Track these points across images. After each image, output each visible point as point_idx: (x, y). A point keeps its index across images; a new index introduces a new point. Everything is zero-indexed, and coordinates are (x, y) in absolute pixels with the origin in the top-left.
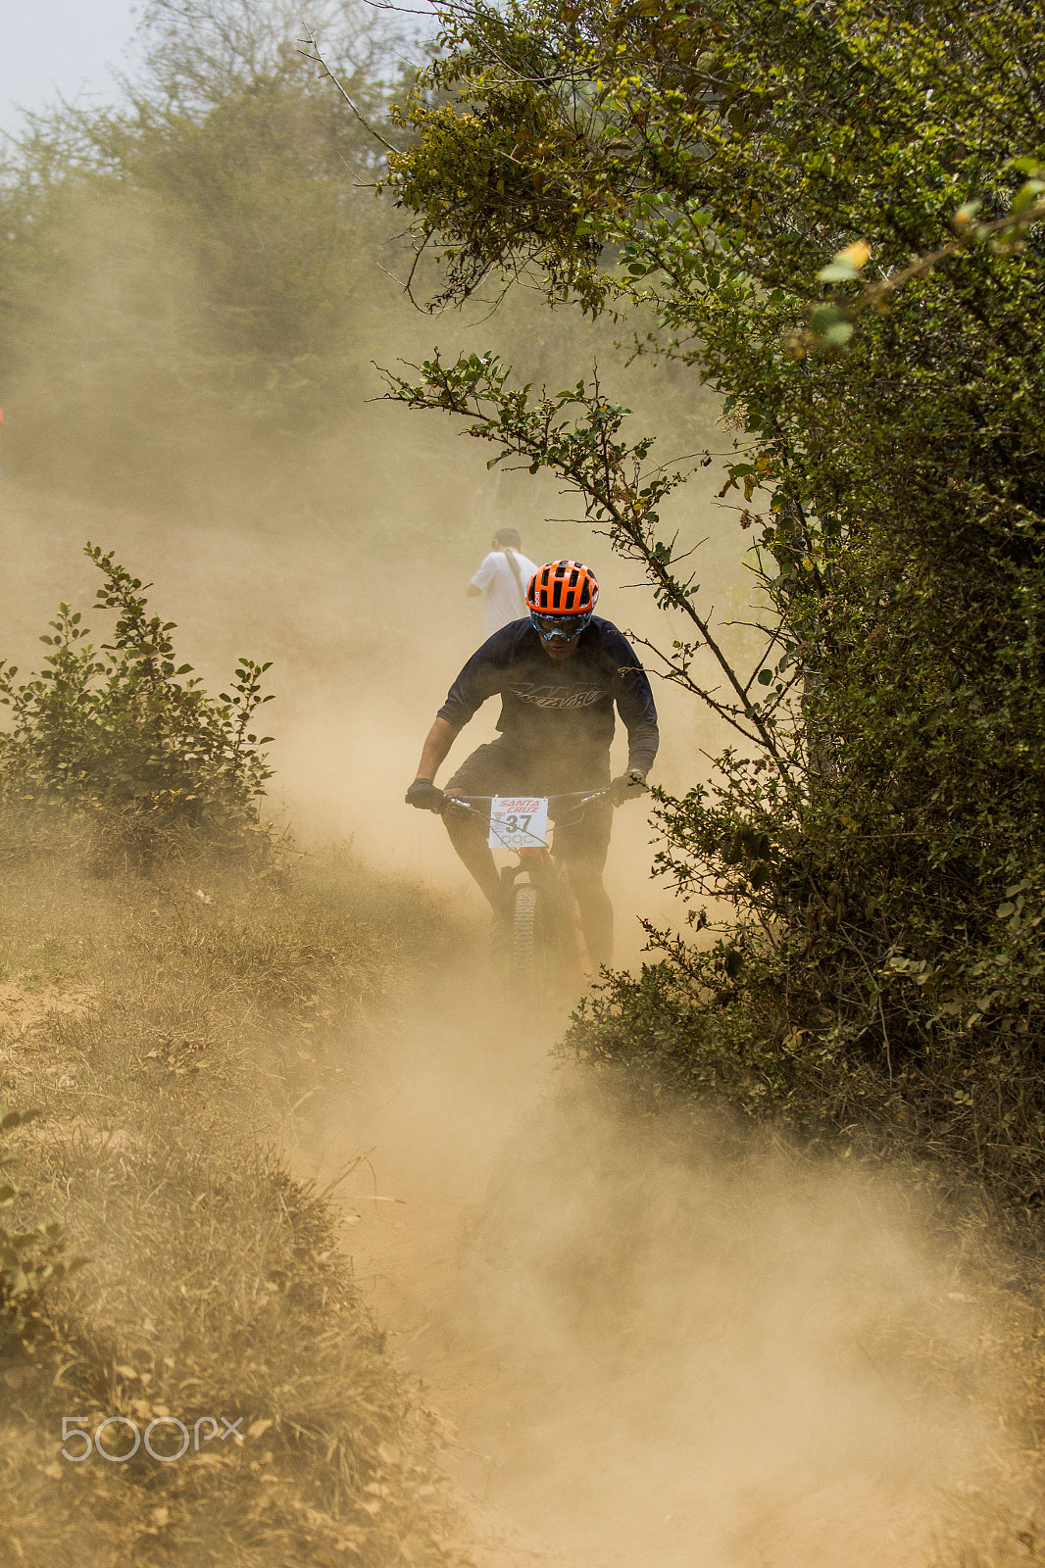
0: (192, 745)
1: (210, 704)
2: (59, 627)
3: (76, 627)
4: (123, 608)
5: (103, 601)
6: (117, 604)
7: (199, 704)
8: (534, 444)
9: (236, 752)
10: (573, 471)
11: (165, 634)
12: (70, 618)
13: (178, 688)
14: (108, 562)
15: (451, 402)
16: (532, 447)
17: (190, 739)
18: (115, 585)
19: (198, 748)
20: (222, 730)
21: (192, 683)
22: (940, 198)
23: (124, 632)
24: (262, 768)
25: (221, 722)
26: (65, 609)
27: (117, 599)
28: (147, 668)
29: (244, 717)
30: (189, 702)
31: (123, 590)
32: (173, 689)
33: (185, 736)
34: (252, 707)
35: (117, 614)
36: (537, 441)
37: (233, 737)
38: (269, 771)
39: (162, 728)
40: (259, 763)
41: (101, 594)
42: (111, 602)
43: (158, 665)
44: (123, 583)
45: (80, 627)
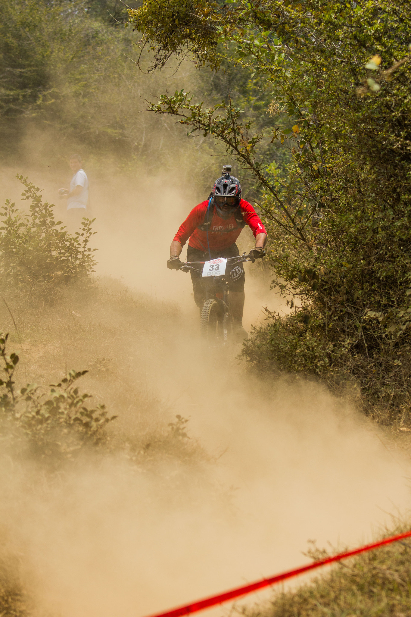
0: (64, 254)
1: (71, 237)
2: (6, 209)
3: (13, 208)
4: (33, 200)
5: (24, 197)
6: (30, 198)
7: (66, 237)
8: (205, 125)
9: (83, 255)
10: (221, 135)
11: (50, 209)
12: (10, 205)
13: (57, 231)
14: (26, 182)
15: (172, 111)
16: (204, 127)
17: (63, 251)
18: (29, 190)
19: (67, 254)
20: (76, 247)
21: (62, 229)
22: (373, 28)
23: (34, 209)
24: (92, 261)
25: (75, 244)
26: (8, 201)
27: (30, 196)
28: (44, 223)
29: (86, 241)
30: (62, 236)
31: (32, 192)
32: (55, 231)
33: (61, 250)
34: (89, 237)
35: (30, 202)
36: (206, 125)
37: (81, 249)
38: (95, 262)
39: (52, 248)
40: (91, 259)
41: (23, 194)
42: (28, 197)
43: (48, 222)
44: (33, 189)
45: (14, 208)
